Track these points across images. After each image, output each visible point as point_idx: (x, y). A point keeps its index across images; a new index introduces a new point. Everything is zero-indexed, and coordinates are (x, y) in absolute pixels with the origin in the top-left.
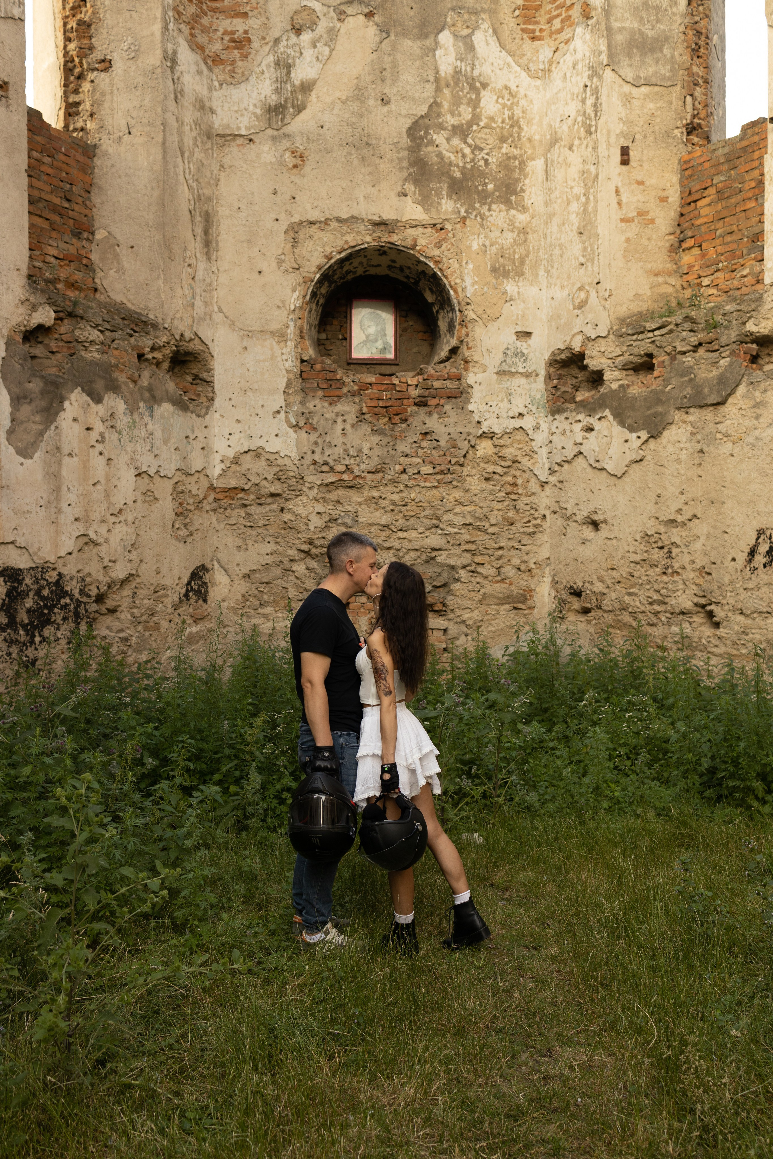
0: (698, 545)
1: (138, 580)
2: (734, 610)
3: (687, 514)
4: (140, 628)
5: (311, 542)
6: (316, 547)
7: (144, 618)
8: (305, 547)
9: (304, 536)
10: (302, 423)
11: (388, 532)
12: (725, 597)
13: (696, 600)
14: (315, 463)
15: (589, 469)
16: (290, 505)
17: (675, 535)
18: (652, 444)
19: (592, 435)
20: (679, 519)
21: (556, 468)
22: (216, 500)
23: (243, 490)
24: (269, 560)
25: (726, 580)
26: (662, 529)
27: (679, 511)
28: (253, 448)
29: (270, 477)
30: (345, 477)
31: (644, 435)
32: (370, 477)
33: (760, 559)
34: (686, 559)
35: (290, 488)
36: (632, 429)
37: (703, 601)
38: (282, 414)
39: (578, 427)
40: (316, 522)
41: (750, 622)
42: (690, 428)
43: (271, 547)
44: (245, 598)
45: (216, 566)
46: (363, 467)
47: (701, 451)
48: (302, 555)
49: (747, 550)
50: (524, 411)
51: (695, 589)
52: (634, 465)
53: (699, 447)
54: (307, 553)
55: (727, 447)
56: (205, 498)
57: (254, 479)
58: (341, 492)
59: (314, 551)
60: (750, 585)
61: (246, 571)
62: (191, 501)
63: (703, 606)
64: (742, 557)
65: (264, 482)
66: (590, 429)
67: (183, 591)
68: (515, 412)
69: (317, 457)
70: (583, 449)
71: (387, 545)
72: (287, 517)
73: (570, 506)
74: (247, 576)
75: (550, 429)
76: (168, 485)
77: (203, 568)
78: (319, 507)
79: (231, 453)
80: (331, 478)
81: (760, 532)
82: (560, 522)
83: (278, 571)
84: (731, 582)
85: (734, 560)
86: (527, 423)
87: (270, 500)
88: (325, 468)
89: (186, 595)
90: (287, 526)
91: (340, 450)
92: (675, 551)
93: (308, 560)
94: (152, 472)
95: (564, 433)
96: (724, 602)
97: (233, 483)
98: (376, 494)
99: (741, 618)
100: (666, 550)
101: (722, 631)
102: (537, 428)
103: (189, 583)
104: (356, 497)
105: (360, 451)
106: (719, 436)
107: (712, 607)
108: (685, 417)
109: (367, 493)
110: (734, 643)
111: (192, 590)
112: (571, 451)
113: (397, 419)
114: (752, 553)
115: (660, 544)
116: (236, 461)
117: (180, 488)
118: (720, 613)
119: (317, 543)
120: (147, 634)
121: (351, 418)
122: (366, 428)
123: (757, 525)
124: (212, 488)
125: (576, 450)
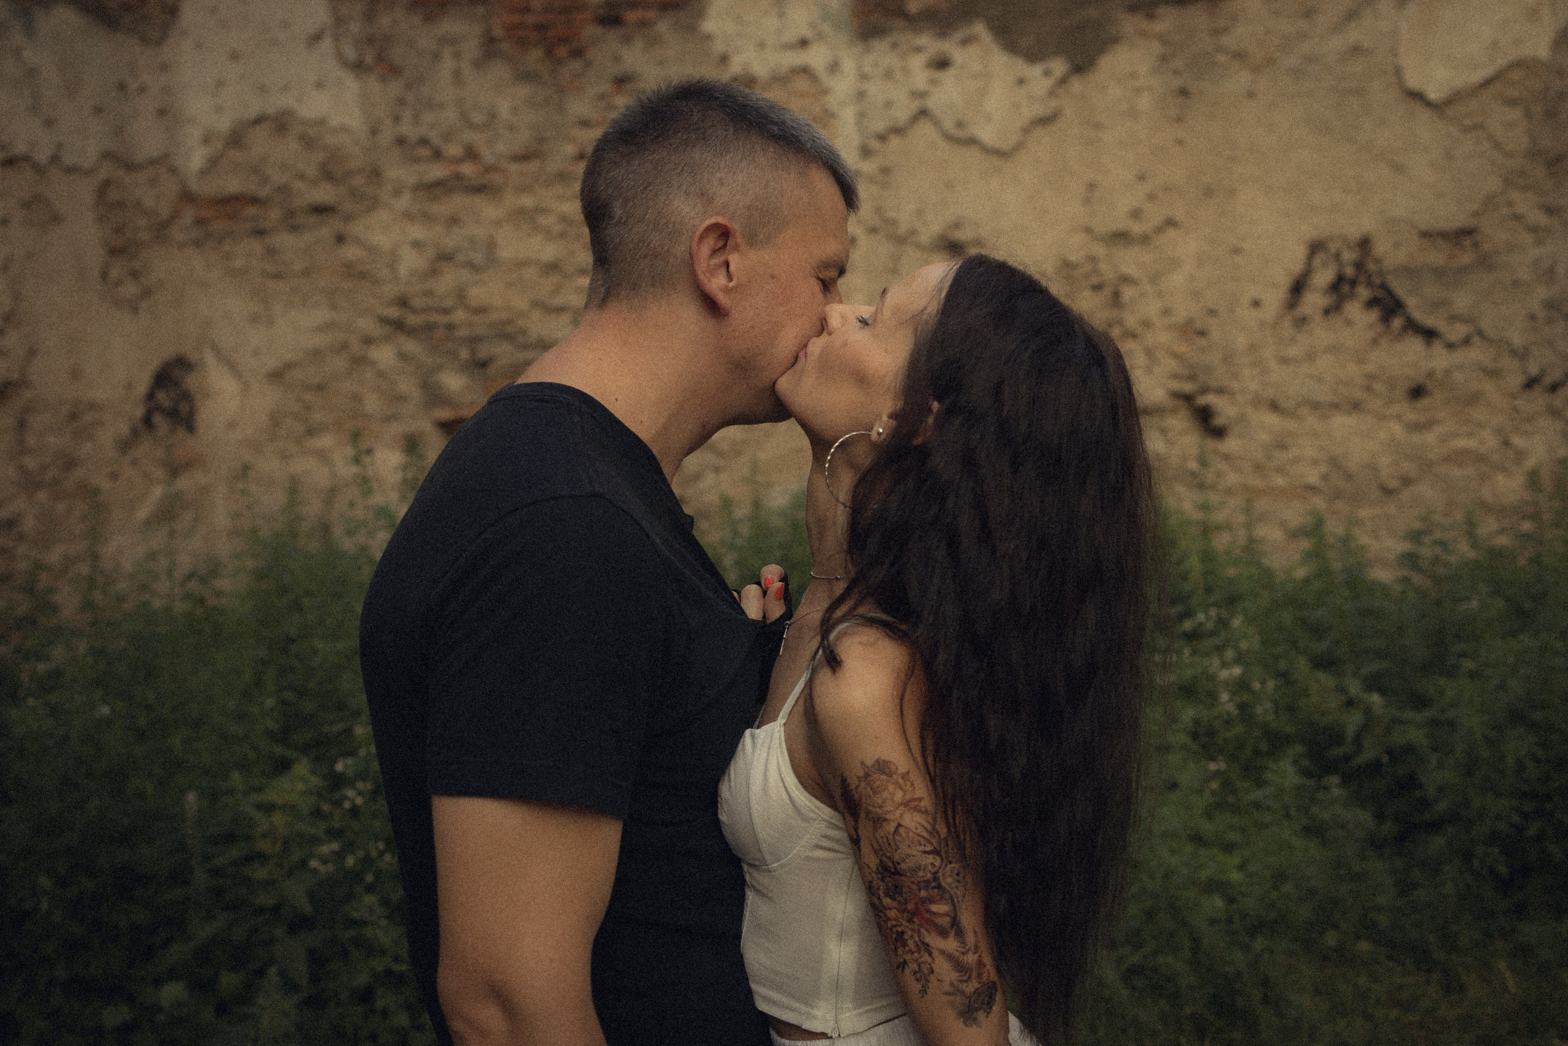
0: (1177, 280)
1: (28, 394)
2: (1257, 402)
3: (1155, 216)
4: (42, 496)
5: (403, 302)
6: (414, 311)
7: (51, 474)
8: (393, 312)
9: (390, 290)
10: (369, 59)
11: (555, 279)
12: (1236, 376)
13: (1176, 385)
14: (401, 141)
15: (942, 144)
16: (356, 229)
17: (1130, 262)
18: (1076, 85)
19: (948, 77)
20: (1137, 228)
21: (874, 144)
22: (200, 222)
23: (254, 200)
24: (320, 340)
25: (1241, 342)
26: (1100, 250)
27: (1136, 214)
28: (271, 110)
29: (311, 172)
30: (467, 169)
31: (1059, 66)
32: (514, 167)
33: (1314, 300)
34: (1152, 308)
35: (353, 193)
36: (1033, 56)
37: (1188, 387)
38: (327, 44)
39: (917, 62)
40: (411, 261)
41: (1291, 424)
42: (1156, 48)
43: (322, 315)
44: (275, 420)
45: (210, 358)
46: (501, 147)
47: (1183, 92)
48: (388, 329)
49: (1284, 282)
50: (807, 33)
51: (1171, 364)
52: (1040, 131)
53: (1177, 83)
54: (398, 325)
55: (1242, 79)
56: (174, 216)
57: (278, 177)
58: (458, 202)
59: (412, 320)
60: (1293, 351)
61: (271, 363)
62: (142, 222)
63: (1188, 398)
64: (1274, 299)
65: (298, 185)
66: (942, 63)
67: (139, 412)
68: (792, 34)
69: (406, 129)
70: (931, 103)
71: (558, 301)
72: (351, 252)
73: (905, 218)
74: (276, 376)
75: (859, 68)
76: (85, 190)
77: (182, 364)
78: (417, 232)
79: (223, 124)
80: (437, 172)
81: (1316, 247)
82: (885, 249)
83: (339, 363)
84: (1252, 348)
85: (1256, 304)
86: (817, 57)
87: (312, 219)
88: (424, 152)
89: (147, 421)
90: (354, 273)
91: (451, 114)
92: (1128, 293)
93: (402, 338)
94: (42, 156)
95: (888, 74)
96: (1235, 385)
97: (233, 185)
98: (528, 201)
99: (1272, 419)
100: (1107, 291)
101: (1231, 444)
102: (834, 67)
103: (150, 396)
104: (490, 210)
105: (492, 116)
106: (1222, 58)
107: (1209, 399)
108: (1145, 25)
109: (511, 201)
110: (1258, 467)
111: (159, 408)
112: (902, 113)
113: (562, 51)
114: (1298, 288)
115: (1095, 280)
116: (236, 138)
117: (114, 195)
118: (1225, 409)
119: (417, 303)
120: (61, 507)
121: (471, 48)
122: (500, 71)
123: (1308, 231)
124: (188, 197)
125: (916, 105)
